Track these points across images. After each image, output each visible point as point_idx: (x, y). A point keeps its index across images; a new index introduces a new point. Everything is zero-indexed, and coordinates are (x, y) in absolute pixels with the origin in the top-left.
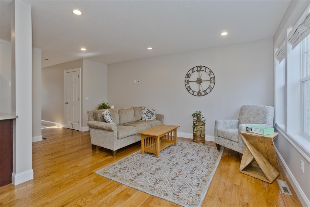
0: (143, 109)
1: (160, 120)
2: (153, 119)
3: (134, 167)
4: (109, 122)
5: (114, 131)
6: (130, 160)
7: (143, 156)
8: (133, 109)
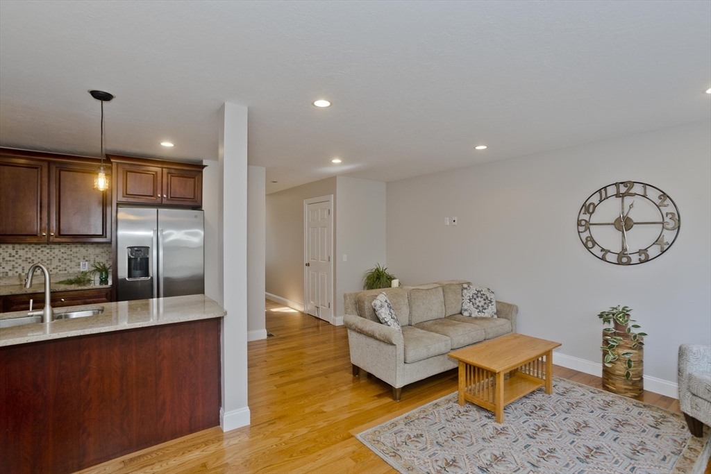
0: (465, 289)
1: (506, 318)
2: (488, 313)
3: (440, 440)
4: (386, 322)
5: (398, 346)
6: (431, 417)
7: (462, 410)
8: (441, 289)
